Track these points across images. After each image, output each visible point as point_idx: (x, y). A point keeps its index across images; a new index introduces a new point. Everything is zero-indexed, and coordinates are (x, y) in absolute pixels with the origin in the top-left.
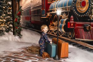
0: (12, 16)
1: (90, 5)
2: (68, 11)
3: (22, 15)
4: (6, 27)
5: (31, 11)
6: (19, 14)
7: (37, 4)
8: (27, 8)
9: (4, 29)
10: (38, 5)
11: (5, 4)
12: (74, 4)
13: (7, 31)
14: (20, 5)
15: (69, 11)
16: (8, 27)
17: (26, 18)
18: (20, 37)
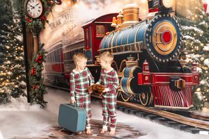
0: (24, 63)
1: (179, 40)
2: (137, 51)
3: (45, 62)
4: (13, 86)
5: (64, 52)
6: (39, 59)
7: (76, 40)
8: (54, 48)
9: (9, 91)
10: (77, 42)
11: (9, 39)
12: (148, 38)
13: (16, 96)
14: (42, 42)
15: (140, 51)
16: (17, 86)
17: (55, 67)
18: (43, 107)
